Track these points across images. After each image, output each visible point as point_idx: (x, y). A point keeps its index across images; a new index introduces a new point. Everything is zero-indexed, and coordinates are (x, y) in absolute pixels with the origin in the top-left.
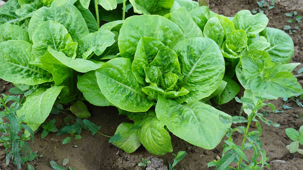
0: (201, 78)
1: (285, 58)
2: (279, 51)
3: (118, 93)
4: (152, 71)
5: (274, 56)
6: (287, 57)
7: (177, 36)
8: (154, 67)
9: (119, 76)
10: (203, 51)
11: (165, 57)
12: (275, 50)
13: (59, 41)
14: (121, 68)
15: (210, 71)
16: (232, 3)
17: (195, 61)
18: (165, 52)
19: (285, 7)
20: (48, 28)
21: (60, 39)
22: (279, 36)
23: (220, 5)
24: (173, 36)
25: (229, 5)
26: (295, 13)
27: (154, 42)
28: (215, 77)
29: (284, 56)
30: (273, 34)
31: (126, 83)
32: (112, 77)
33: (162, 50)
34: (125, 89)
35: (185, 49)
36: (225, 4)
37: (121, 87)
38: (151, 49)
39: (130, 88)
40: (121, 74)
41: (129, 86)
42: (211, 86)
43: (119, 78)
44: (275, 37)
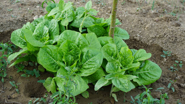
0: (87, 67)
1: (151, 79)
2: (150, 74)
3: (48, 61)
4: (68, 57)
5: (145, 76)
6: (153, 79)
7: (85, 44)
8: (70, 56)
9: (50, 53)
10: (95, 55)
11: (77, 53)
12: (148, 73)
13: (44, 35)
14: (52, 50)
15: (92, 65)
16: (153, 48)
17: (89, 59)
18: (77, 50)
19: (178, 57)
20: (43, 29)
21: (45, 34)
22: (154, 67)
23: (147, 47)
24: (83, 44)
25: (151, 49)
26: (181, 62)
27: (72, 44)
28: (93, 68)
29: (151, 77)
30: (151, 65)
31: (53, 58)
32: (47, 53)
33: (76, 49)
34: (52, 60)
35: (86, 52)
36: (149, 48)
37: (50, 59)
38: (71, 47)
39: (55, 61)
40: (52, 53)
41: (55, 59)
42: (89, 72)
43: (50, 54)
44: (151, 67)
